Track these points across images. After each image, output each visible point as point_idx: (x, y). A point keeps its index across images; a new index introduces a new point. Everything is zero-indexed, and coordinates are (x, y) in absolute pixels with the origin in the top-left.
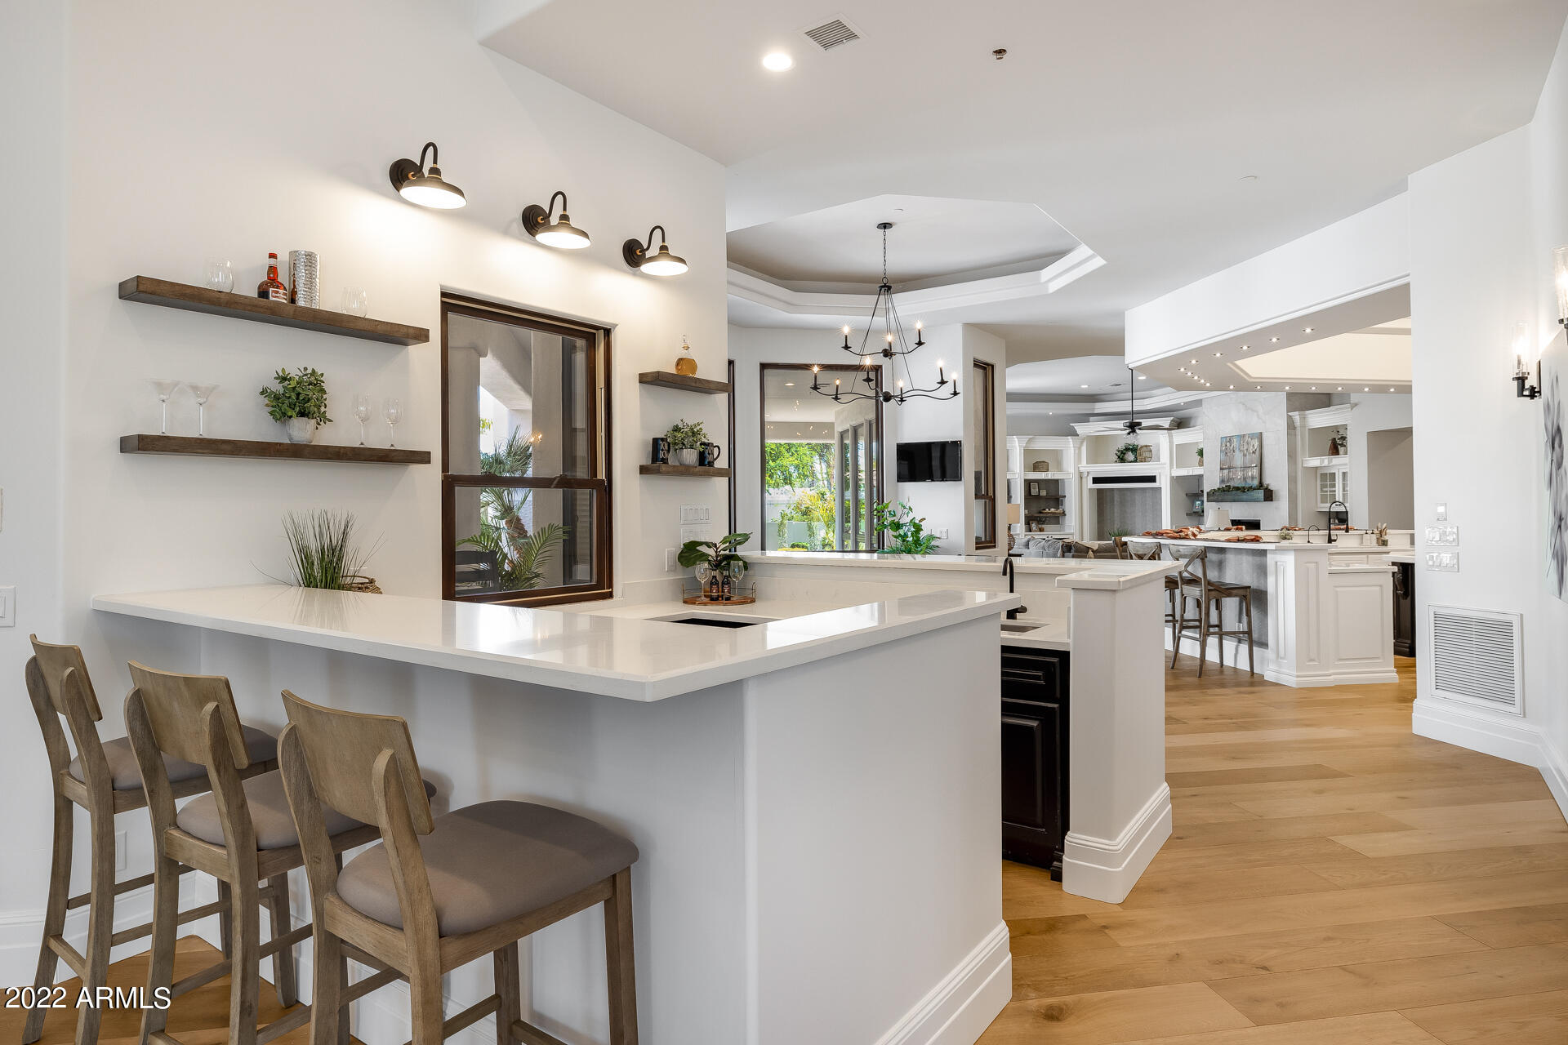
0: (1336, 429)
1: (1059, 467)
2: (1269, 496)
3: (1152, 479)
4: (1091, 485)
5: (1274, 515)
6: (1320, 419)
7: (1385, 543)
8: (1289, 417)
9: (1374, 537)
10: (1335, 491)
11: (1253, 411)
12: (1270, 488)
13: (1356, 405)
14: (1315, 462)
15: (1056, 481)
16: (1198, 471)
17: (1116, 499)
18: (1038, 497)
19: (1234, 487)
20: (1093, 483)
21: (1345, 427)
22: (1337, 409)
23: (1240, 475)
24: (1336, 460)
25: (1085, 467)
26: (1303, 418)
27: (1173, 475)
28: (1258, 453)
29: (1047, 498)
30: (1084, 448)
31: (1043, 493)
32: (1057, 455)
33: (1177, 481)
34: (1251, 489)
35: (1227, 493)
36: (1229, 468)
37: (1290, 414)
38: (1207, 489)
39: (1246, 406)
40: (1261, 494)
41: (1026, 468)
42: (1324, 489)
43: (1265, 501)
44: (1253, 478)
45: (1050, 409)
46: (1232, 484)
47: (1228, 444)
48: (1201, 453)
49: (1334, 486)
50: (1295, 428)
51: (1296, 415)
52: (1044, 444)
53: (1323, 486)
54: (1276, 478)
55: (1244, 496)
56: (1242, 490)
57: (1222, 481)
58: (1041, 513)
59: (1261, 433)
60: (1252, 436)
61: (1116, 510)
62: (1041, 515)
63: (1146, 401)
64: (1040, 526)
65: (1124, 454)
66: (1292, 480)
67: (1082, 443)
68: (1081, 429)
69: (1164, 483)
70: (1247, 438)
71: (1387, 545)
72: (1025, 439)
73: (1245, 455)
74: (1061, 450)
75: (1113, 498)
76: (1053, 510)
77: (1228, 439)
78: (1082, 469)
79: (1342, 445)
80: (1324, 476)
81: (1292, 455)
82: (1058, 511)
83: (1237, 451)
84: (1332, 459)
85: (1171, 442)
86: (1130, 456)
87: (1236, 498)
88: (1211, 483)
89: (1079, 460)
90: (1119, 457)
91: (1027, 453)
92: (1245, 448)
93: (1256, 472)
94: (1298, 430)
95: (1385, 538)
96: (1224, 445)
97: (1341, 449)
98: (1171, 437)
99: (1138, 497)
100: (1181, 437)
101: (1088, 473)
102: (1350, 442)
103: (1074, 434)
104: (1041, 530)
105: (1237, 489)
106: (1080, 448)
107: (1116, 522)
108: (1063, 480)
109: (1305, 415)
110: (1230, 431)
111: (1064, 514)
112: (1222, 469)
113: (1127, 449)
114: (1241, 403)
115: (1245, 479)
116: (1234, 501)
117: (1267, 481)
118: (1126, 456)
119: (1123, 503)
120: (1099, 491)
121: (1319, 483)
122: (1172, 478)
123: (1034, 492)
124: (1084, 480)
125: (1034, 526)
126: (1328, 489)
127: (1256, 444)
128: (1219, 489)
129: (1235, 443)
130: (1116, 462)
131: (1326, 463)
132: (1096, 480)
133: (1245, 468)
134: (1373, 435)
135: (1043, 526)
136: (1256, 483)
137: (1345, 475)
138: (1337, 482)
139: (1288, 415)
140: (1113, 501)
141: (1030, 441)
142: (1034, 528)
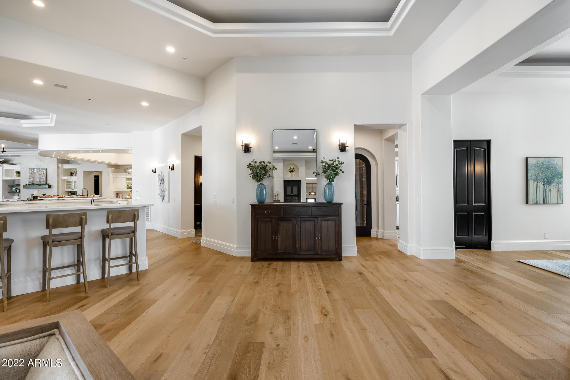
0: (73, 169)
2: (50, 187)
6: (67, 166)
10: (71, 186)
11: (44, 162)
12: (50, 184)
13: (80, 164)
14: (66, 178)
16: (17, 178)
21: (76, 169)
22: (74, 165)
23: (38, 180)
24: (72, 178)
26: (62, 166)
27: (4, 179)
28: (45, 174)
33: (6, 181)
34: (42, 185)
35: (32, 186)
36: (33, 178)
38: (22, 184)
40: (47, 186)
43: (48, 188)
44: (43, 181)
46: (34, 183)
47: (32, 171)
49: (71, 184)
50: (59, 168)
51: (60, 165)
54: (52, 182)
55: (40, 187)
56: (40, 185)
57: (30, 182)
59: (46, 168)
60: (43, 169)
66: (58, 182)
70: (40, 169)
73: (40, 175)
77: (32, 169)
79: (74, 174)
80: (68, 182)
81: (58, 175)
83: (36, 173)
84: (70, 177)
85: (3, 168)
87: (36, 187)
88: (24, 182)
92: (40, 172)
93: (44, 180)
96: (30, 171)
98: (3, 166)
100: (8, 166)
102: (77, 173)
105: (36, 184)
110: (33, 167)
112: (30, 178)
115: (40, 182)
117: (49, 182)
121: (66, 183)
126: (69, 185)
127: (45, 171)
128: (28, 184)
129: (36, 170)
131: (68, 178)
133: (40, 178)
134: (85, 173)
136: (45, 183)
137: (75, 182)
138: (72, 183)
139: (57, 164)
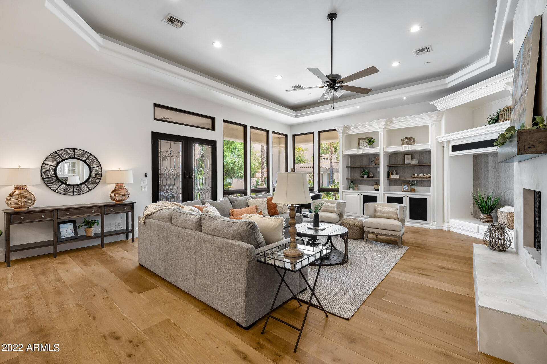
1: (426, 139)
4: (452, 153)
15: (425, 152)
17: (490, 164)
18: (410, 165)
23: (518, 112)
25: (444, 137)
30: (444, 120)
36: (515, 105)
41: (388, 144)
61: (490, 175)
62: (412, 179)
64: (412, 187)
67: (442, 117)
68: (439, 104)
72: (385, 121)
73: (523, 76)
75: (488, 163)
76: (421, 175)
78: (440, 140)
82: (426, 176)
89: (440, 131)
101: (449, 142)
103: (435, 109)
104: (412, 190)
106: (439, 122)
107: (490, 186)
108: (430, 150)
111: (430, 177)
115: (520, 117)
119: (496, 169)
124: (445, 149)
125: (406, 187)
130: (486, 126)
132: (455, 148)
133: (522, 97)
135: (415, 187)
140: (487, 167)
141: (386, 123)
142: (405, 189)
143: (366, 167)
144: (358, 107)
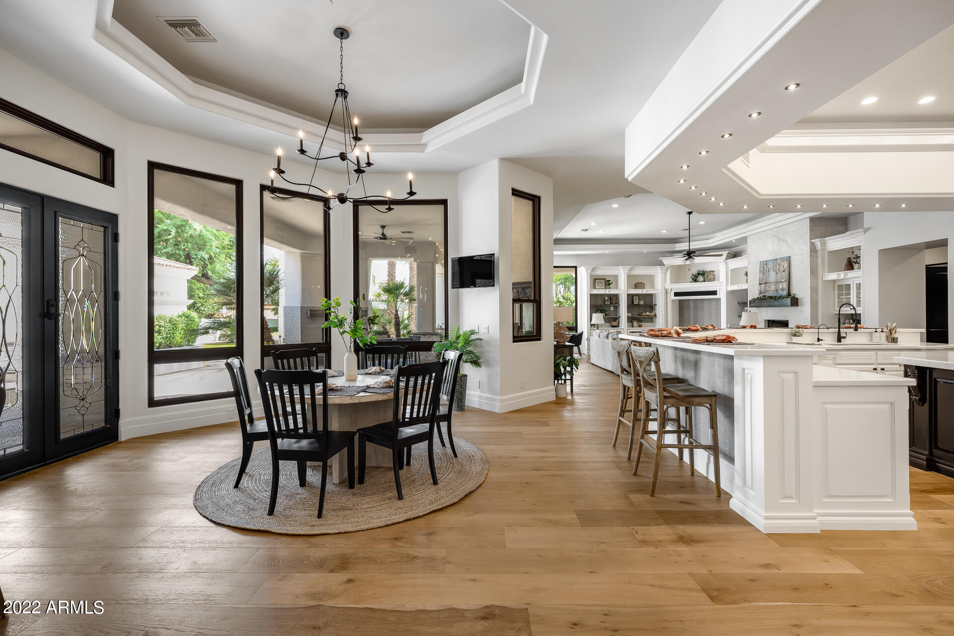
0: (851, 250)
1: (652, 285)
2: (795, 302)
3: (714, 293)
4: (673, 297)
5: (799, 316)
6: (838, 243)
7: (894, 340)
8: (812, 244)
9: (884, 335)
10: (850, 298)
11: (783, 241)
12: (796, 296)
13: (868, 229)
14: (833, 276)
15: (651, 295)
16: (744, 287)
17: (691, 306)
18: (638, 305)
19: (769, 297)
20: (675, 296)
21: (859, 248)
22: (853, 234)
23: (773, 288)
24: (850, 274)
25: (669, 285)
26: (824, 244)
27: (728, 290)
28: (787, 270)
29: (645, 306)
30: (668, 274)
31: (642, 303)
32: (651, 278)
33: (731, 294)
34: (781, 297)
35: (764, 301)
36: (766, 283)
37: (812, 241)
38: (750, 298)
39: (778, 238)
40: (789, 301)
41: (629, 287)
42: (841, 297)
43: (791, 306)
44: (783, 289)
45: (645, 249)
46: (767, 294)
47: (765, 266)
48: (746, 274)
49: (849, 294)
50: (816, 252)
51: (817, 242)
52: (641, 271)
53: (839, 295)
54: (801, 289)
55: (776, 303)
56: (775, 298)
57: (761, 293)
58: (640, 315)
59: (790, 257)
60: (783, 259)
61: (691, 314)
62: (640, 317)
63: (710, 241)
64: (638, 324)
65: (697, 277)
66: (814, 290)
67: (667, 270)
68: (668, 261)
69: (722, 295)
70: (779, 261)
71: (896, 342)
72: (628, 268)
73: (777, 274)
74: (654, 275)
75: (689, 305)
76: (648, 313)
77: (765, 262)
78: (666, 287)
79: (856, 263)
80: (840, 287)
81: (814, 272)
82: (652, 314)
83: (771, 271)
84: (847, 273)
85: (727, 268)
86: (701, 278)
87: (770, 304)
88: (753, 294)
89: (665, 281)
90: (693, 279)
91: (630, 277)
92: (778, 268)
93: (785, 285)
94: (820, 253)
95: (896, 336)
96: (762, 267)
97: (856, 266)
98: (727, 264)
99: (706, 305)
100: (735, 263)
101: (671, 289)
102: (863, 261)
103: (662, 264)
104: (640, 326)
105: (771, 297)
106: (665, 274)
107: (691, 321)
108: (655, 294)
109: (824, 241)
110: (766, 257)
111: (655, 315)
112: (760, 284)
113: (699, 274)
114: (775, 236)
115: (777, 291)
116: (769, 306)
117: (794, 291)
118: (698, 279)
119: (696, 309)
120: (680, 301)
121: (836, 292)
122: (728, 292)
123: (636, 302)
124: (668, 294)
125: (635, 323)
126: (844, 297)
127: (786, 264)
128: (758, 298)
129: (770, 265)
130: (691, 282)
131: (842, 276)
132: (676, 294)
133: (777, 282)
134: (886, 254)
135: (642, 324)
136: (785, 293)
137: (859, 286)
138: (851, 292)
139: (810, 242)
140: (689, 308)
141: (631, 269)
142: (635, 325)
143: (601, 306)
144: (607, 252)
